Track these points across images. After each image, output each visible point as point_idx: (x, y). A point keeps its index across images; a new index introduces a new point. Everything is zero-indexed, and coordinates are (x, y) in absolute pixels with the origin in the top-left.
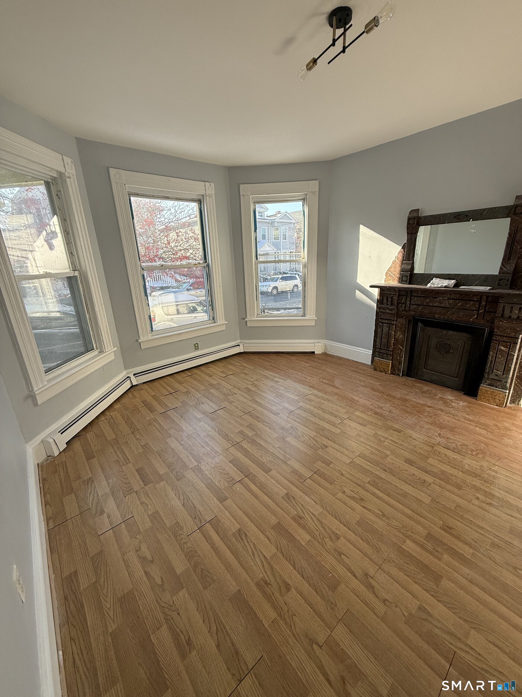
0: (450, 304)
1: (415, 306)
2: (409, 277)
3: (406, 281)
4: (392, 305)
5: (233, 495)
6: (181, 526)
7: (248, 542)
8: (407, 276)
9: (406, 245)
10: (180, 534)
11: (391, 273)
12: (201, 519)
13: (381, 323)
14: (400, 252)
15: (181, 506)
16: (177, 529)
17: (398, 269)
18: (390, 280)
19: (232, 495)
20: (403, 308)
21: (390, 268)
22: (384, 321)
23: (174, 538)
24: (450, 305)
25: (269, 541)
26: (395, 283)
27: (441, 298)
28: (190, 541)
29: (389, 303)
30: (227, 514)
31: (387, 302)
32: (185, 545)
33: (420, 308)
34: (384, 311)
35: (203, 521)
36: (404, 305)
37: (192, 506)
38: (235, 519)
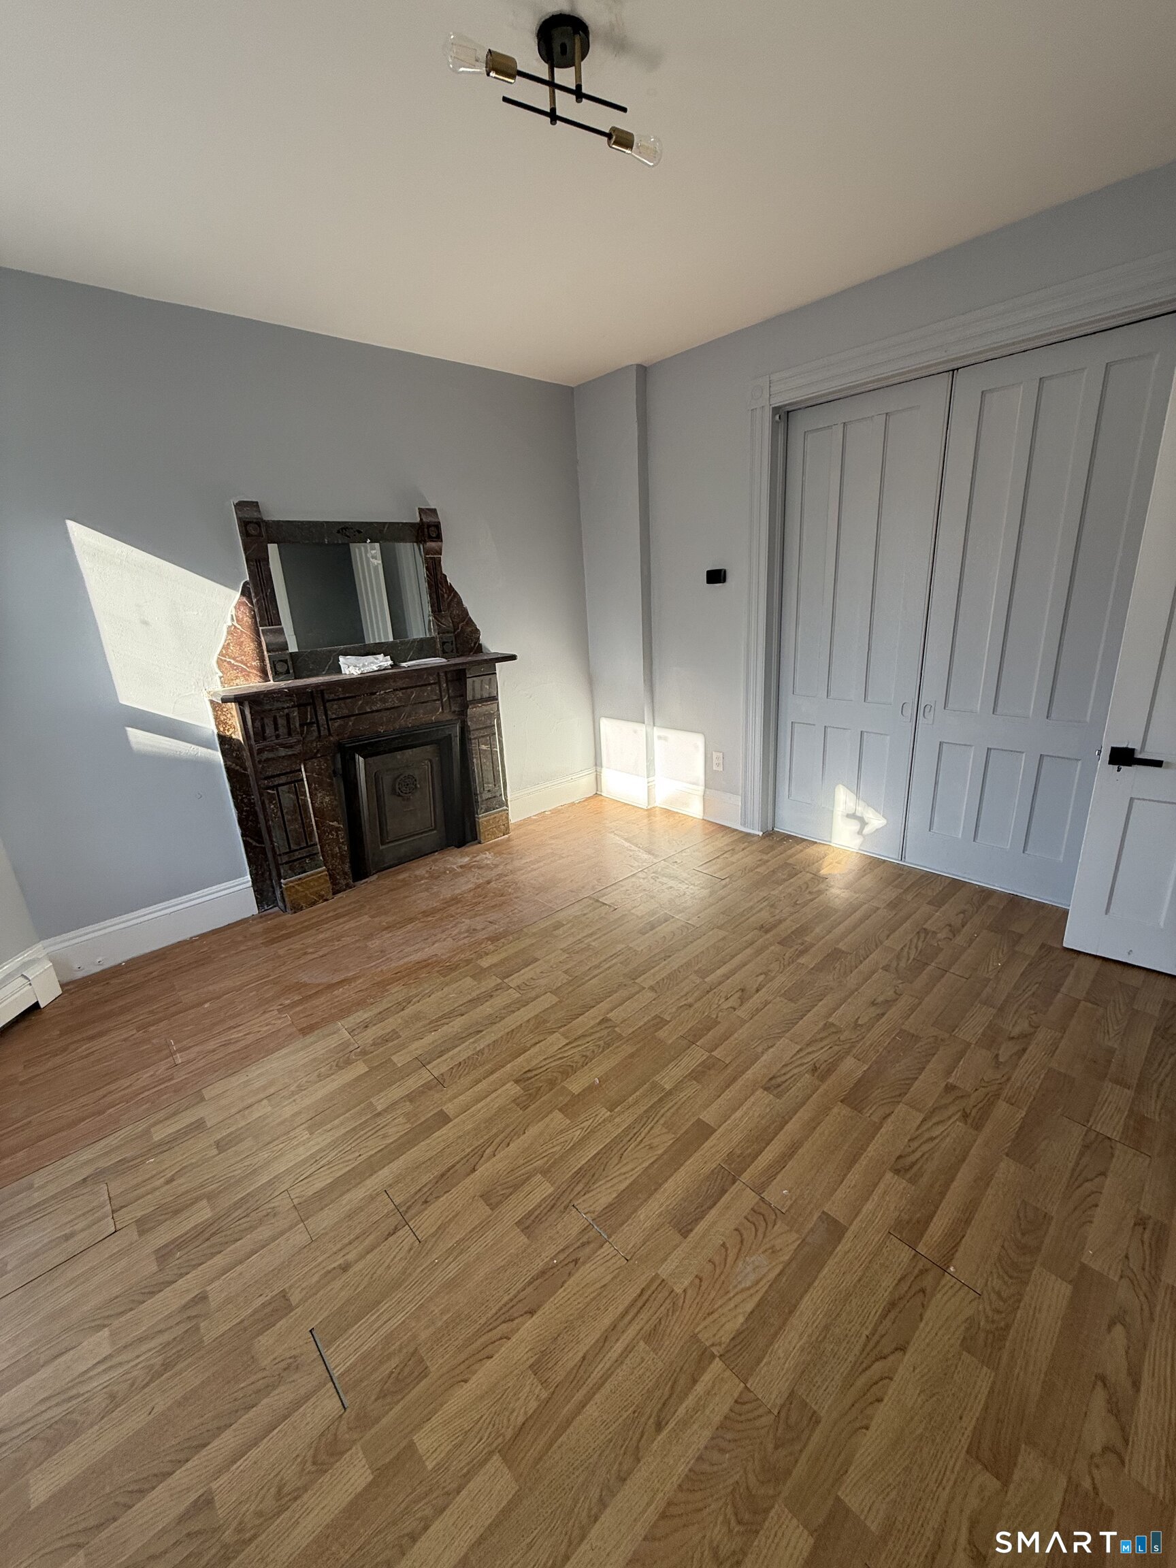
0: (400, 699)
1: (339, 722)
2: (290, 663)
3: (288, 672)
4: (290, 734)
5: (809, 1203)
6: (967, 1329)
7: (913, 1152)
8: (286, 662)
9: (250, 586)
10: (987, 1321)
11: (234, 659)
12: (916, 1271)
13: (272, 788)
14: (240, 603)
15: (909, 1358)
16: (982, 1335)
17: (249, 646)
18: (237, 677)
19: (812, 1205)
20: (316, 734)
21: (227, 647)
22: (277, 781)
23: (1010, 1337)
24: (400, 701)
25: (889, 1115)
26: (253, 683)
27: (382, 692)
28: (986, 1284)
29: (282, 731)
30: (869, 1206)
31: (276, 729)
32: (1005, 1295)
33: (350, 723)
34: (271, 755)
35: (920, 1266)
36: (315, 727)
37: (892, 1315)
38: (876, 1185)
